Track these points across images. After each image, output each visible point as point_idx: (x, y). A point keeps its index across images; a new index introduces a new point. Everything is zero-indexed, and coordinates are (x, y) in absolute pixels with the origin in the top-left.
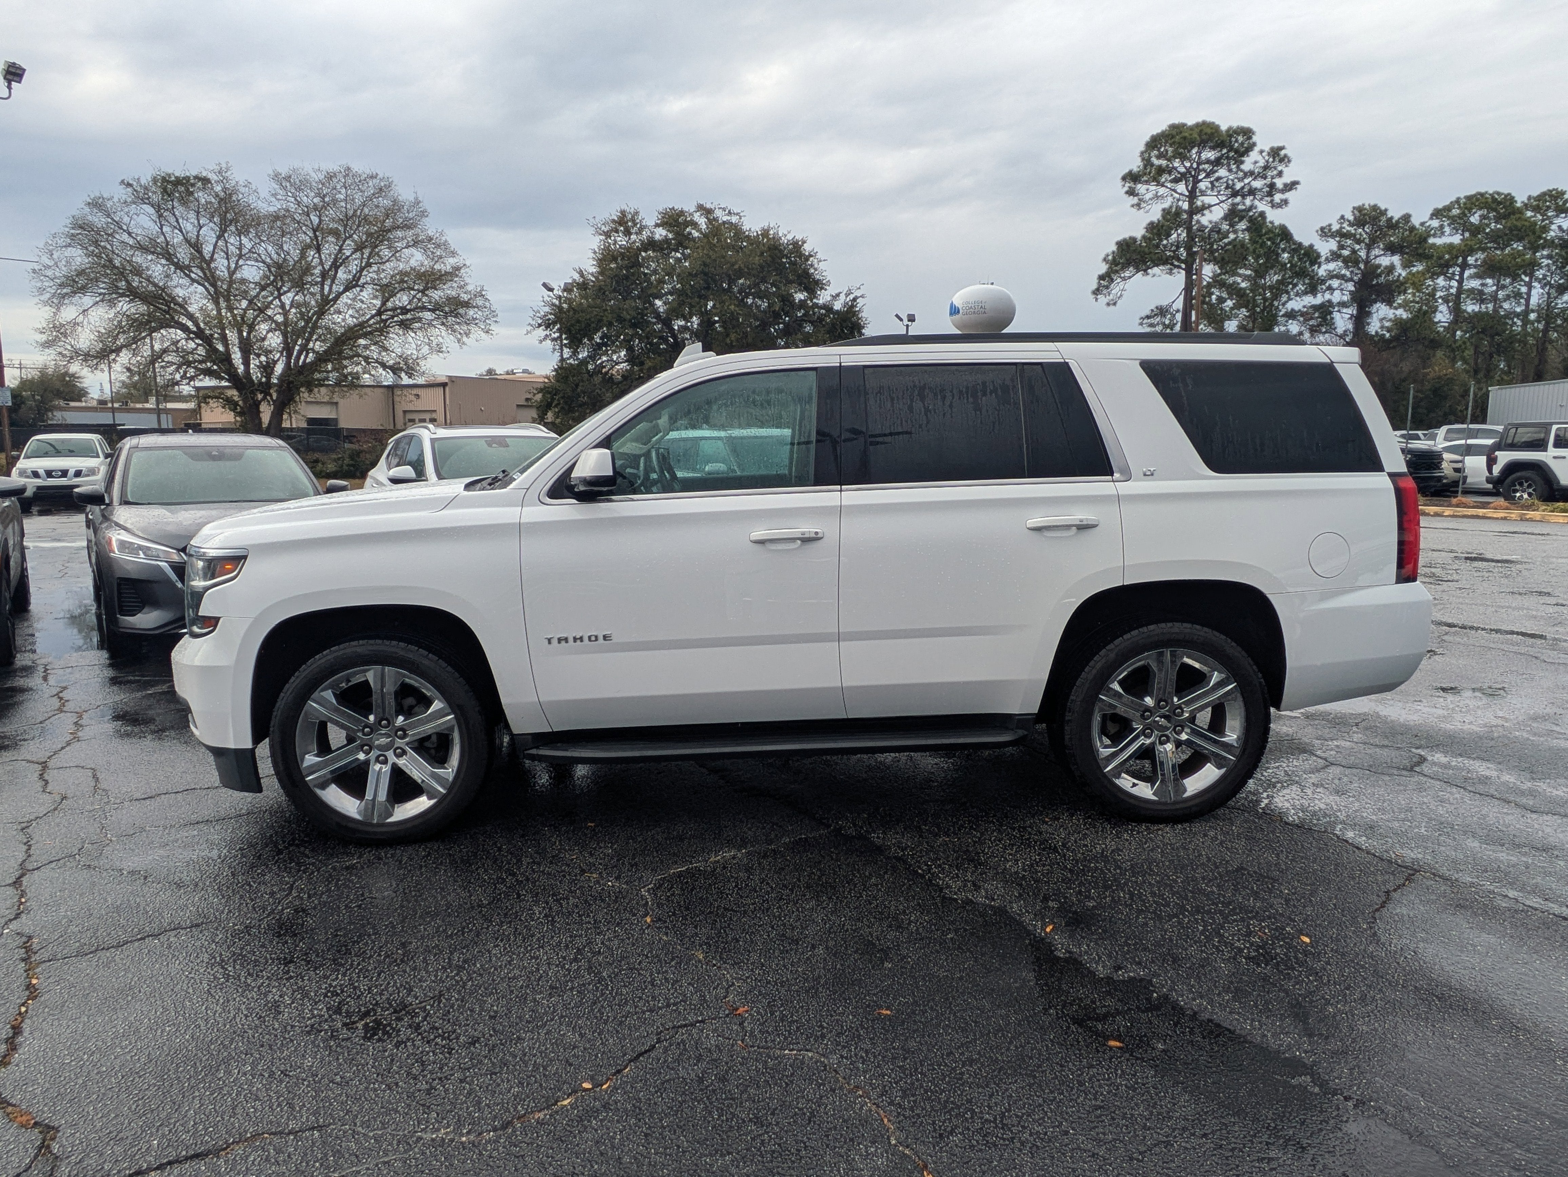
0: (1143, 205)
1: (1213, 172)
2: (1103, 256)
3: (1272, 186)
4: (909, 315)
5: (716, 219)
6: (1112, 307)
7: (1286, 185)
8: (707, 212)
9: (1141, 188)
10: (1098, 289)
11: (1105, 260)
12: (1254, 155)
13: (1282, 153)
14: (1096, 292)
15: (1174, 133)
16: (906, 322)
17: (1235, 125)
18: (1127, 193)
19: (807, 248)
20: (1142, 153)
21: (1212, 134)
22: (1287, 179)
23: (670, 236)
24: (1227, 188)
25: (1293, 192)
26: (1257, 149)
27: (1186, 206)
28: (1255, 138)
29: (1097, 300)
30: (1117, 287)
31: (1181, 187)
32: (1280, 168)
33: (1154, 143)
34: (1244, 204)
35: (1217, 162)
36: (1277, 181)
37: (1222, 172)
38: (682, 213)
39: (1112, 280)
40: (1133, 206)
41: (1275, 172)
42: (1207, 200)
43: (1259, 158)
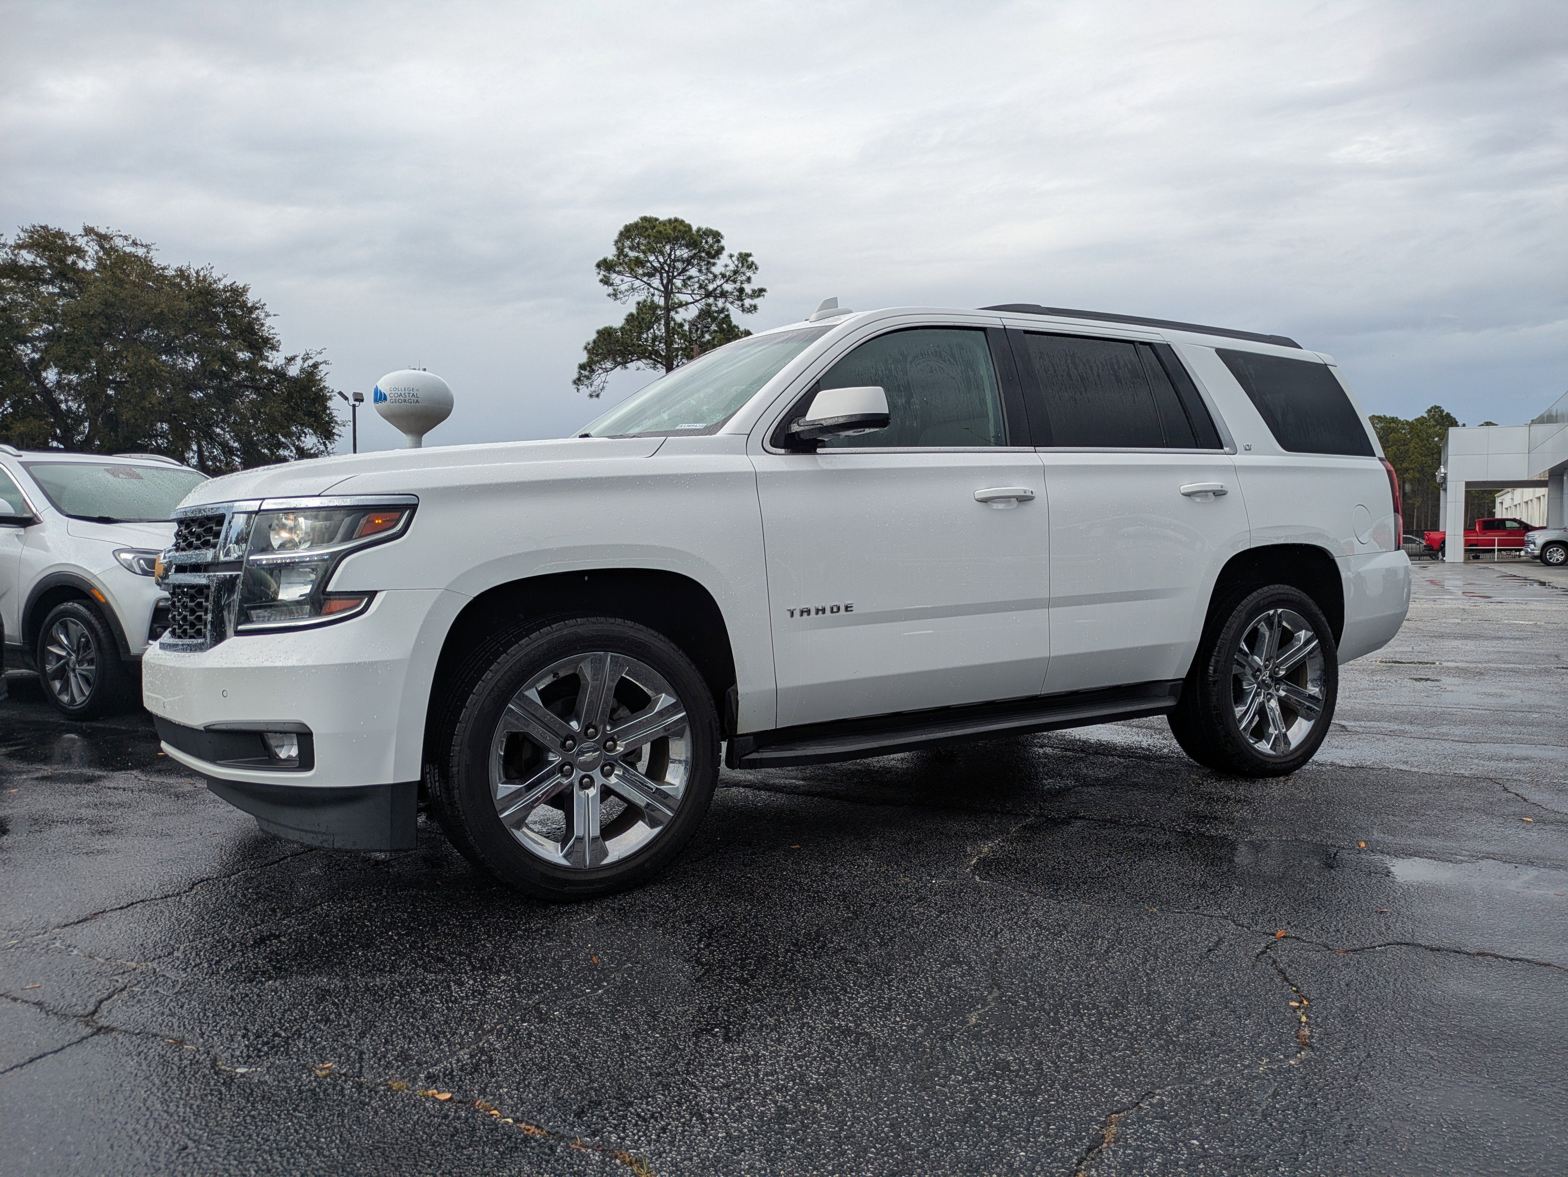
0: (619, 296)
1: (684, 270)
2: (584, 344)
3: (741, 290)
4: (355, 394)
5: (113, 249)
6: (595, 399)
7: (754, 291)
8: (102, 239)
9: (615, 278)
10: (579, 379)
11: (586, 348)
12: (724, 259)
13: (750, 259)
14: (578, 382)
15: (646, 224)
16: (352, 402)
17: (704, 227)
18: (601, 281)
19: (251, 298)
20: (616, 242)
21: (686, 232)
22: (755, 285)
23: (40, 262)
24: (700, 287)
25: (761, 298)
26: (725, 253)
27: (662, 302)
28: (723, 243)
29: (578, 390)
30: (599, 379)
31: (656, 282)
32: (748, 274)
33: (628, 233)
34: (716, 305)
35: (688, 262)
36: (745, 286)
37: (693, 272)
38: (60, 235)
39: (593, 371)
40: (609, 295)
41: (744, 278)
42: (683, 298)
43: (729, 262)
